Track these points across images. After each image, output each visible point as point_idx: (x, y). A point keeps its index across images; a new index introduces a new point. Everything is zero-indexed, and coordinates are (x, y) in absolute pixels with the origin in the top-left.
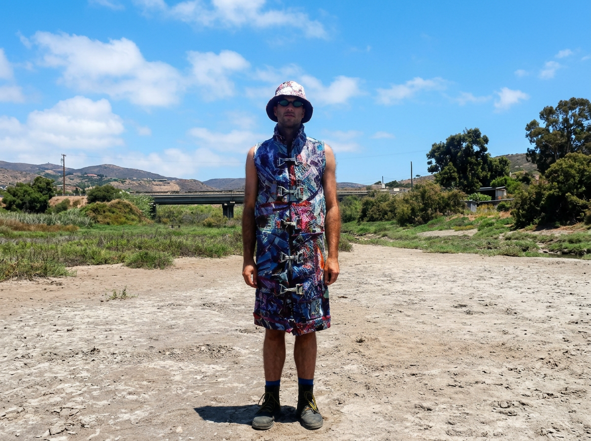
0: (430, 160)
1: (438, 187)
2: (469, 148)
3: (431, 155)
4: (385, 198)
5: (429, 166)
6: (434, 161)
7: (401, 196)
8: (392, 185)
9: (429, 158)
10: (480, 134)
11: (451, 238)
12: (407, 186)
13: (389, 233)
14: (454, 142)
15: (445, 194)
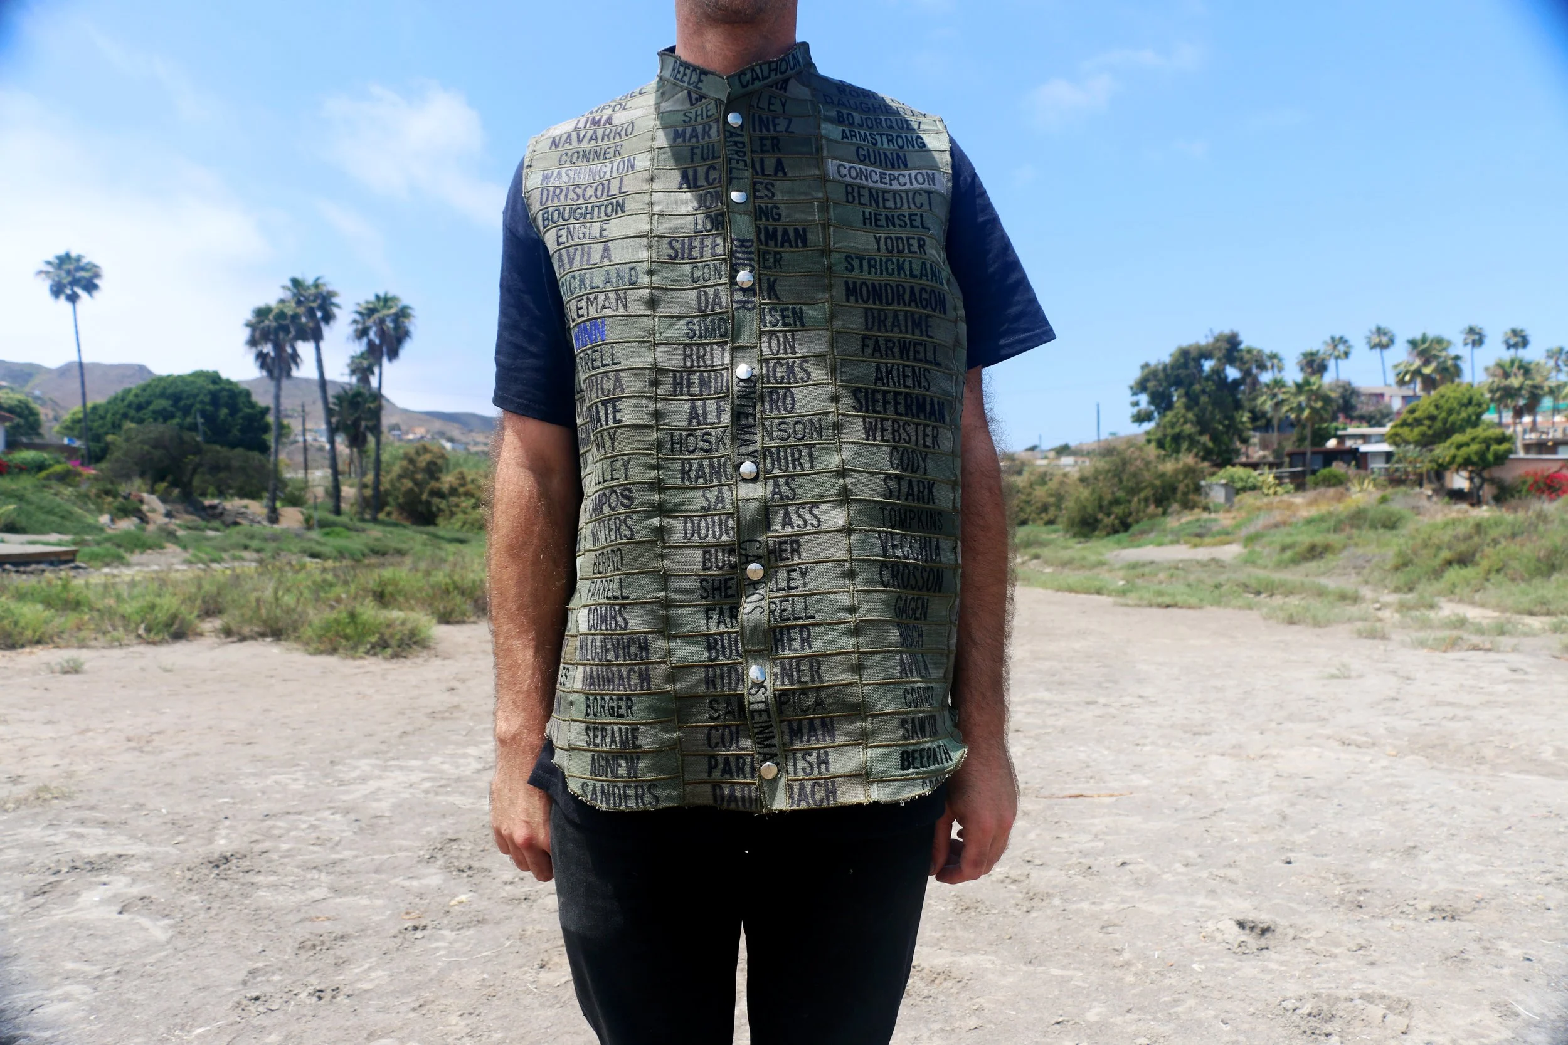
0: (1135, 398)
1: (1152, 451)
2: (1218, 373)
3: (1141, 386)
4: (1043, 478)
5: (1135, 410)
6: (1144, 399)
7: (1074, 473)
8: (1063, 450)
9: (1135, 394)
10: (1239, 343)
11: (1180, 565)
12: (1088, 454)
13: (1045, 552)
14: (1188, 359)
15: (1169, 467)
